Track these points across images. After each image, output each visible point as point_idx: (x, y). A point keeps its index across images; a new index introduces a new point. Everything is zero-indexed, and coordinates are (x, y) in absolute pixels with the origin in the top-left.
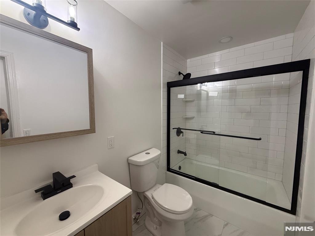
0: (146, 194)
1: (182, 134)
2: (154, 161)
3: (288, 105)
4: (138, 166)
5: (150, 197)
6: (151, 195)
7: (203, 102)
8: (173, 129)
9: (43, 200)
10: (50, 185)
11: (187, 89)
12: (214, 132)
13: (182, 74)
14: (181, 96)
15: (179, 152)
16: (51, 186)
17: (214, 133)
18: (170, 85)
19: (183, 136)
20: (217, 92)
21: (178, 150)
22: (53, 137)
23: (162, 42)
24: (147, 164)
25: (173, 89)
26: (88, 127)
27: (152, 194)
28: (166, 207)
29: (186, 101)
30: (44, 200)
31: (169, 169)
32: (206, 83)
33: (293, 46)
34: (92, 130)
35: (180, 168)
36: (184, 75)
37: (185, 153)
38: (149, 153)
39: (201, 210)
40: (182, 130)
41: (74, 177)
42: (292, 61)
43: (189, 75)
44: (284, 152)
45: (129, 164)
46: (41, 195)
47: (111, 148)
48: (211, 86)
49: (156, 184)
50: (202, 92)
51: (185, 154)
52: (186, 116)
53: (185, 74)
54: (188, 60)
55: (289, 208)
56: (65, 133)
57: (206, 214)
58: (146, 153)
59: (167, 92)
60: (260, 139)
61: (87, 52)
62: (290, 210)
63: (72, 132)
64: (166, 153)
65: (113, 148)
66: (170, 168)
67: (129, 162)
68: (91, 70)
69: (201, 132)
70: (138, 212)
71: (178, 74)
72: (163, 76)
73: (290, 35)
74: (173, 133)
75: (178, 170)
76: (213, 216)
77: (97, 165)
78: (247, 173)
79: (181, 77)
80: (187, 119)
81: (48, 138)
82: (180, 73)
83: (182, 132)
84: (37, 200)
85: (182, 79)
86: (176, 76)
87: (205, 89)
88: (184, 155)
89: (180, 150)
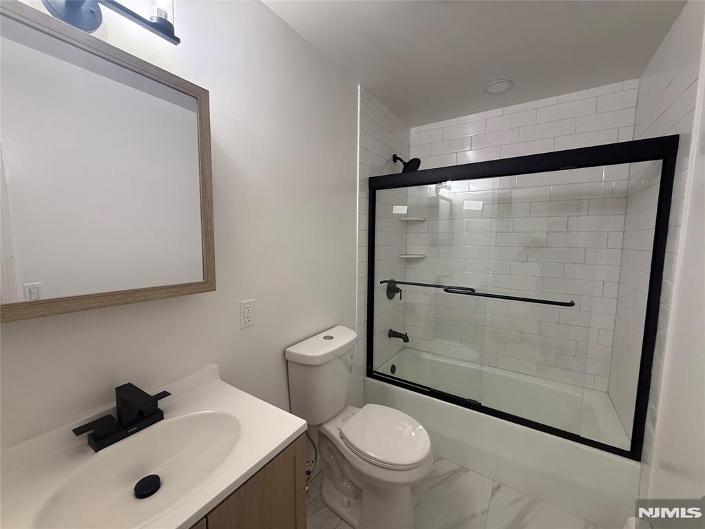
0: (325, 430)
1: (398, 295)
2: (343, 355)
3: (624, 232)
4: (308, 366)
5: (336, 434)
6: (339, 431)
7: (443, 224)
8: (381, 282)
9: (93, 451)
10: (110, 416)
11: (409, 195)
12: (473, 290)
13: (401, 160)
14: (401, 210)
15: (392, 334)
16: (114, 419)
17: (472, 292)
18: (376, 185)
19: (401, 299)
20: (482, 202)
21: (391, 330)
22: (118, 299)
23: (359, 86)
24: (329, 362)
25: (381, 194)
26: (199, 277)
27: (339, 429)
28: (372, 454)
29: (407, 221)
30: (97, 451)
31: (371, 373)
32: (449, 183)
33: (636, 107)
34: (208, 283)
35: (393, 369)
36: (404, 163)
37: (406, 336)
38: (332, 338)
39: (443, 459)
40: (398, 286)
41: (165, 394)
42: (635, 139)
43: (416, 162)
44: (614, 331)
45: (287, 361)
46: (87, 441)
47: (249, 326)
48: (457, 190)
49: (346, 406)
50: (442, 201)
51: (406, 339)
52: (407, 255)
53: (407, 161)
54: (413, 130)
55: (627, 446)
56: (145, 290)
57: (455, 467)
58: (325, 338)
59: (368, 200)
60: (572, 304)
61: (197, 98)
62: (629, 450)
63: (161, 288)
64: (366, 337)
65: (253, 325)
66: (374, 369)
67: (287, 358)
68: (206, 140)
69: (445, 290)
70: (307, 469)
71: (392, 161)
72: (360, 163)
73: (632, 84)
74: (380, 291)
75: (389, 373)
76: (468, 470)
77: (217, 366)
78: (536, 376)
79: (399, 168)
80: (408, 261)
81: (106, 303)
82: (395, 158)
83: (399, 290)
84: (80, 452)
85: (401, 172)
86: (387, 163)
87: (446, 196)
88: (402, 340)
89: (394, 330)
